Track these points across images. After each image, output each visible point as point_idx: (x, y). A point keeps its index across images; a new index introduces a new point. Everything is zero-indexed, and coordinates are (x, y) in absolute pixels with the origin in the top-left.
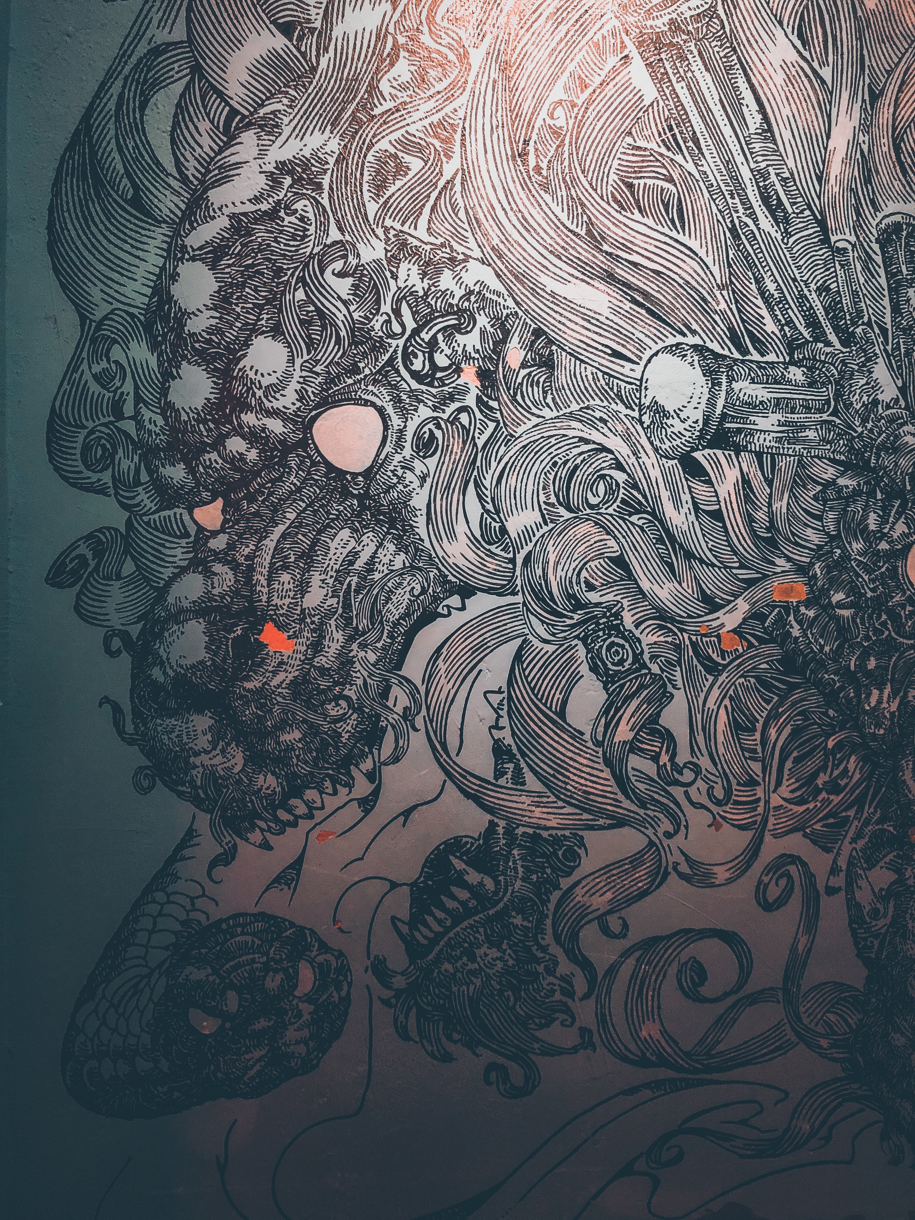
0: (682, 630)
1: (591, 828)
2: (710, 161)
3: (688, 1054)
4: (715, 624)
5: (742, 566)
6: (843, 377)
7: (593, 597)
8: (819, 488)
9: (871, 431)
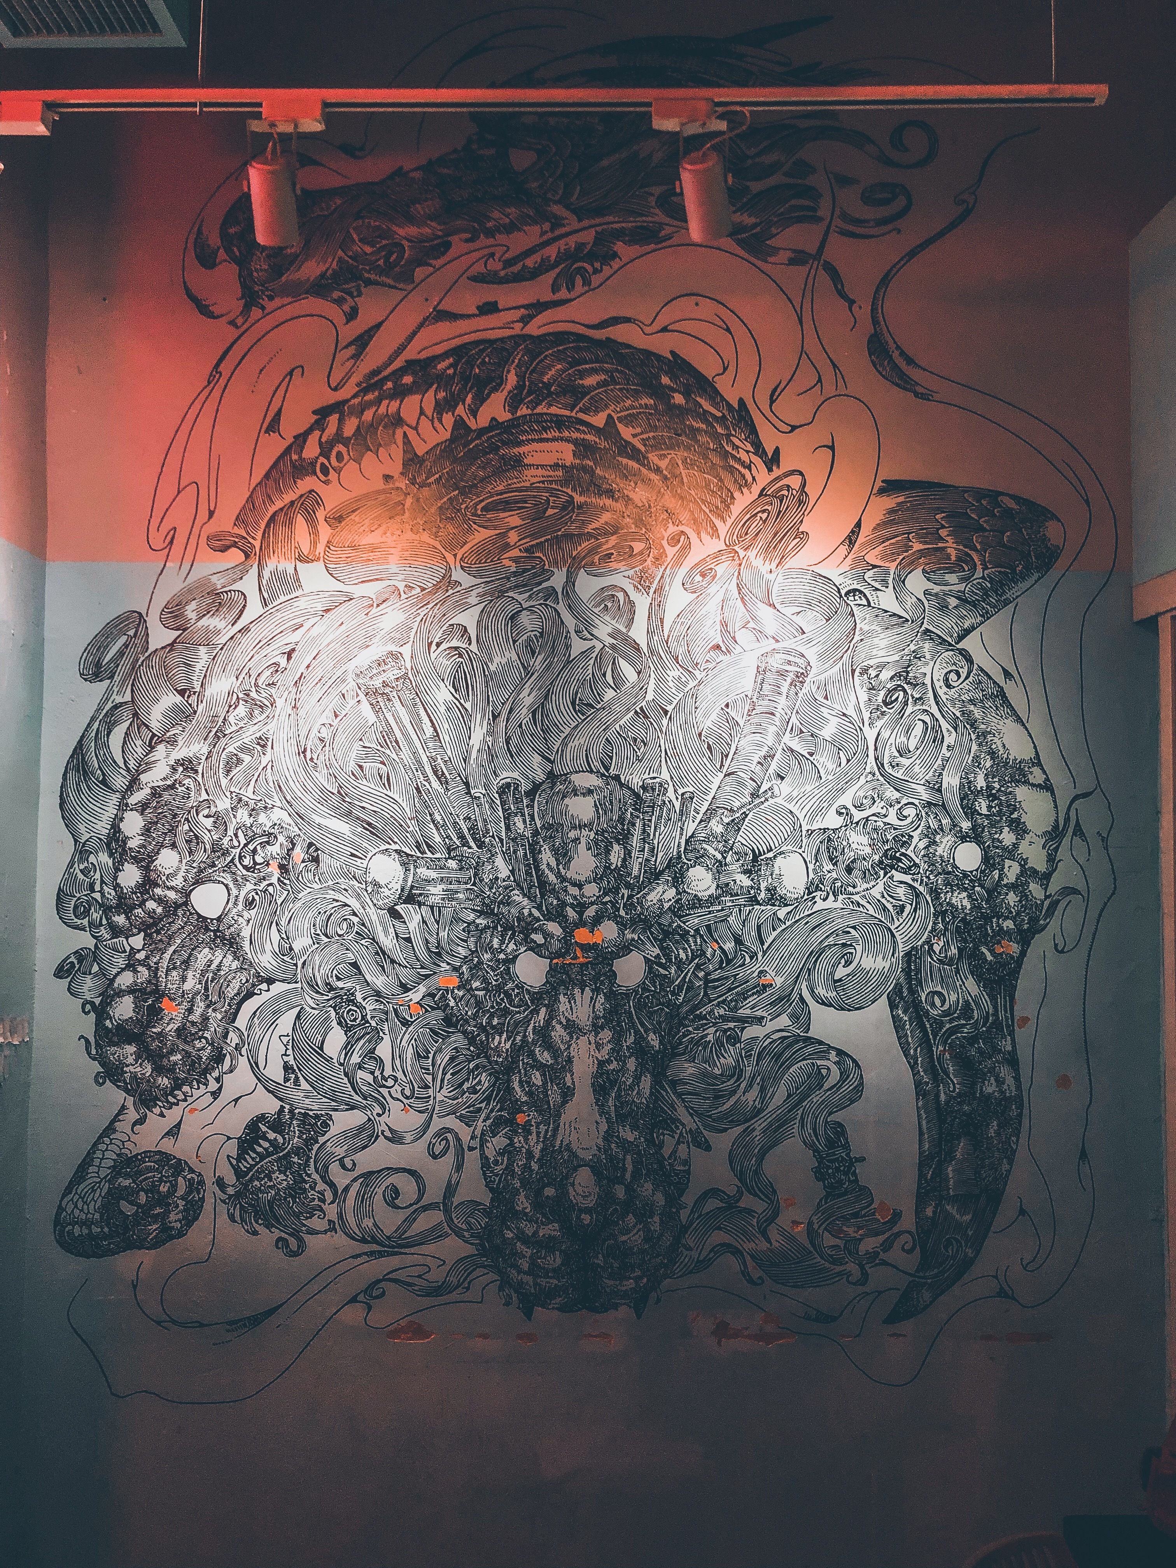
0: (388, 1002)
1: (336, 1110)
2: (405, 753)
3: (388, 1238)
4: (407, 999)
5: (422, 968)
6: (478, 865)
7: (340, 984)
8: (466, 925)
9: (495, 893)
